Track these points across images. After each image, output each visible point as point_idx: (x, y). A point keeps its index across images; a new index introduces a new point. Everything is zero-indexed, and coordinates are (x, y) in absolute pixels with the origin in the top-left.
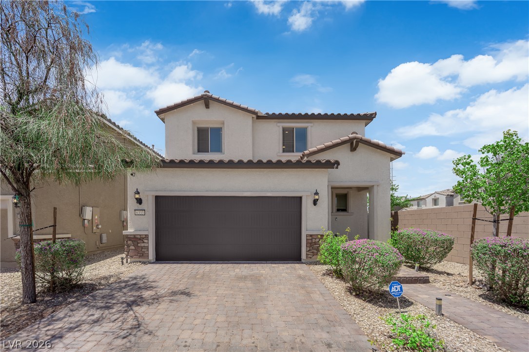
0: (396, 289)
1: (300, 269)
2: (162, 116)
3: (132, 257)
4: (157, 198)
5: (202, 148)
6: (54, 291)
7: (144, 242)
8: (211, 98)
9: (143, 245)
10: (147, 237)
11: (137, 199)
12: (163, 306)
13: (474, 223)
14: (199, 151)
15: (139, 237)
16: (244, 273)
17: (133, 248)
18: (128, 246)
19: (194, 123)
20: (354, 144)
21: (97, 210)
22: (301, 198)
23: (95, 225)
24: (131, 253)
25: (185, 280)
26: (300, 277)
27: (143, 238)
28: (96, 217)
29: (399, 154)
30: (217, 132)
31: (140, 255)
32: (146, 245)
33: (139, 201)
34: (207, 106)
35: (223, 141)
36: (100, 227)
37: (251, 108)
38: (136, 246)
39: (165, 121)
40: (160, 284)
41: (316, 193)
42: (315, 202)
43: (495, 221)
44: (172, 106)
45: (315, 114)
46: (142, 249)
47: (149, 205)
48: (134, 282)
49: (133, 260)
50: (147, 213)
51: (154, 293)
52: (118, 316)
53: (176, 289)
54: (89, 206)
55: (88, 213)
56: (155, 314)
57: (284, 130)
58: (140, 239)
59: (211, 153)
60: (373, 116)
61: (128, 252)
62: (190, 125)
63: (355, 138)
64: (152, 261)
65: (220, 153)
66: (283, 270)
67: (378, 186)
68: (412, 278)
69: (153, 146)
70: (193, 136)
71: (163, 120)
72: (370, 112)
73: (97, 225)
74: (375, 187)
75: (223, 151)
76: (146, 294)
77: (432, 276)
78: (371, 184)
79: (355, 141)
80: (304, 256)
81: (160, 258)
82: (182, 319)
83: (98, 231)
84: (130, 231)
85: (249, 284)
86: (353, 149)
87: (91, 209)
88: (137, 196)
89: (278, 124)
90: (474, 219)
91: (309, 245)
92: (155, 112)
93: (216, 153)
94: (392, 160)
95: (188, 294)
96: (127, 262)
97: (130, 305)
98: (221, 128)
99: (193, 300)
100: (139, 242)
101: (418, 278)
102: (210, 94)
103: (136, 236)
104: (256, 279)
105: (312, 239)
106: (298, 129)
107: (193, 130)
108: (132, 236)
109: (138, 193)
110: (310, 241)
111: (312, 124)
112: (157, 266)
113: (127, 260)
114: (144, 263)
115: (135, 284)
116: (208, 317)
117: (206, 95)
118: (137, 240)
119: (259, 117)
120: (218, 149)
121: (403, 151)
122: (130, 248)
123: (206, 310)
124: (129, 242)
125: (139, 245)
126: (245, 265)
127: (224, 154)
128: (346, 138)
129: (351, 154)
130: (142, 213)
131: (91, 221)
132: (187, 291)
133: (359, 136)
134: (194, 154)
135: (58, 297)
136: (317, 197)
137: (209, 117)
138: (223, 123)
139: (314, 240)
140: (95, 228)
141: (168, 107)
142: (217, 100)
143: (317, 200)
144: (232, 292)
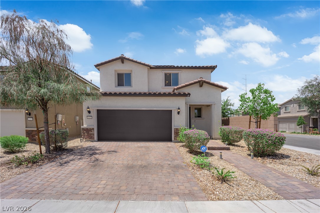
0: (204, 149)
1: (169, 144)
2: (98, 67)
3: (86, 138)
4: (98, 111)
5: (120, 83)
6: (56, 150)
7: (92, 132)
8: (125, 58)
9: (91, 133)
10: (93, 129)
11: (88, 111)
12: (105, 155)
13: (250, 123)
14: (118, 85)
15: (89, 129)
16: (141, 146)
17: (86, 134)
18: (84, 133)
19: (115, 71)
20: (201, 83)
21: (64, 116)
22: (172, 110)
23: (63, 124)
24: (85, 137)
25: (114, 147)
26: (168, 147)
27: (91, 130)
28: (63, 120)
29: (225, 89)
30: (129, 76)
31: (90, 138)
32: (93, 133)
33: (89, 112)
34: (123, 62)
35: (132, 80)
36: (65, 125)
37: (147, 63)
38: (88, 133)
39: (100, 70)
40: (102, 149)
41: (179, 109)
42: (179, 113)
43: (256, 122)
44: (103, 63)
45: (183, 66)
46: (91, 135)
47: (94, 114)
48: (90, 148)
49: (86, 140)
50: (93, 118)
51: (100, 151)
52: (88, 157)
53: (110, 150)
54: (60, 114)
55: (60, 117)
56: (103, 157)
57: (166, 74)
58: (90, 130)
59: (125, 87)
60: (215, 67)
61: (84, 136)
62: (114, 72)
63: (202, 81)
64: (96, 141)
65: (130, 87)
66: (161, 144)
67: (214, 104)
68: (222, 148)
69: (91, 80)
70: (115, 78)
71: (99, 69)
72: (214, 65)
73: (64, 124)
74: (213, 105)
75: (132, 85)
76: (97, 152)
77: (231, 147)
78: (211, 104)
79: (201, 82)
80: (173, 139)
81: (100, 139)
82: (114, 158)
83: (65, 127)
84: (85, 126)
85: (144, 149)
86: (201, 86)
87: (61, 115)
88: (88, 110)
89: (162, 71)
90: (250, 121)
91: (175, 133)
92: (94, 66)
93: (128, 87)
94: (222, 91)
95: (116, 152)
96: (83, 141)
97: (91, 155)
98: (131, 73)
99: (118, 154)
100: (89, 131)
101: (224, 148)
102: (124, 56)
103: (88, 129)
104: (147, 148)
105: (177, 131)
106: (174, 74)
107: (115, 75)
108: (86, 129)
109: (89, 108)
110: (176, 132)
111: (181, 72)
112: (99, 143)
113: (83, 140)
114: (92, 141)
115: (91, 149)
116: (125, 158)
117: (122, 57)
118: (88, 130)
119: (151, 68)
120: (129, 84)
121: (227, 87)
122: (85, 134)
123: (124, 156)
124: (84, 132)
125: (89, 133)
126: (143, 143)
127: (132, 87)
128: (197, 80)
129: (200, 88)
130: (91, 117)
131: (61, 122)
132: (115, 151)
133: (204, 79)
134: (116, 87)
135: (59, 152)
136: (179, 110)
137: (124, 68)
138: (132, 71)
139: (178, 131)
140: (63, 125)
141: (101, 63)
142: (128, 59)
143: (179, 112)
144: (135, 151)
